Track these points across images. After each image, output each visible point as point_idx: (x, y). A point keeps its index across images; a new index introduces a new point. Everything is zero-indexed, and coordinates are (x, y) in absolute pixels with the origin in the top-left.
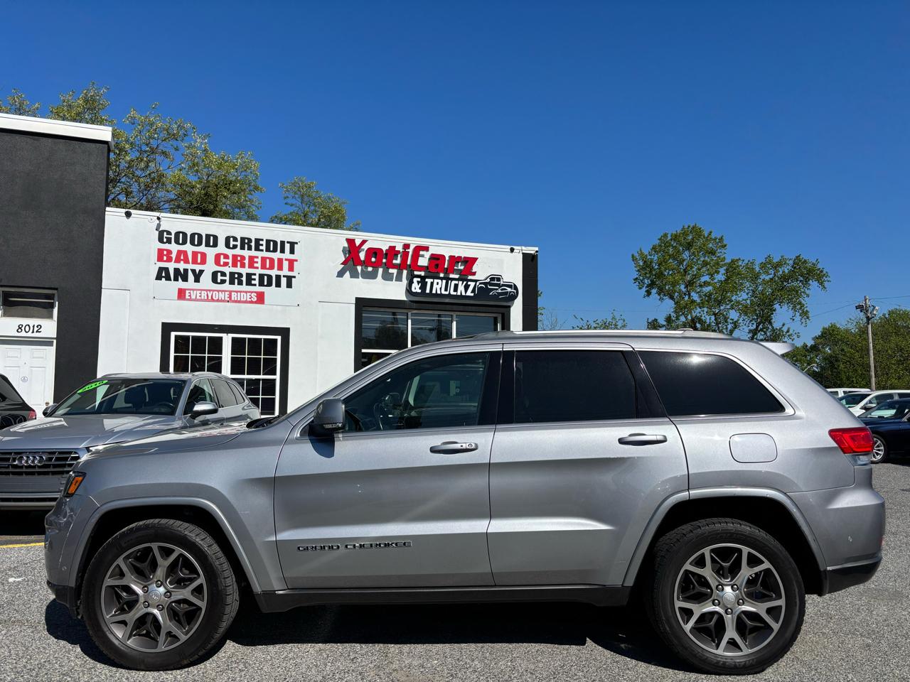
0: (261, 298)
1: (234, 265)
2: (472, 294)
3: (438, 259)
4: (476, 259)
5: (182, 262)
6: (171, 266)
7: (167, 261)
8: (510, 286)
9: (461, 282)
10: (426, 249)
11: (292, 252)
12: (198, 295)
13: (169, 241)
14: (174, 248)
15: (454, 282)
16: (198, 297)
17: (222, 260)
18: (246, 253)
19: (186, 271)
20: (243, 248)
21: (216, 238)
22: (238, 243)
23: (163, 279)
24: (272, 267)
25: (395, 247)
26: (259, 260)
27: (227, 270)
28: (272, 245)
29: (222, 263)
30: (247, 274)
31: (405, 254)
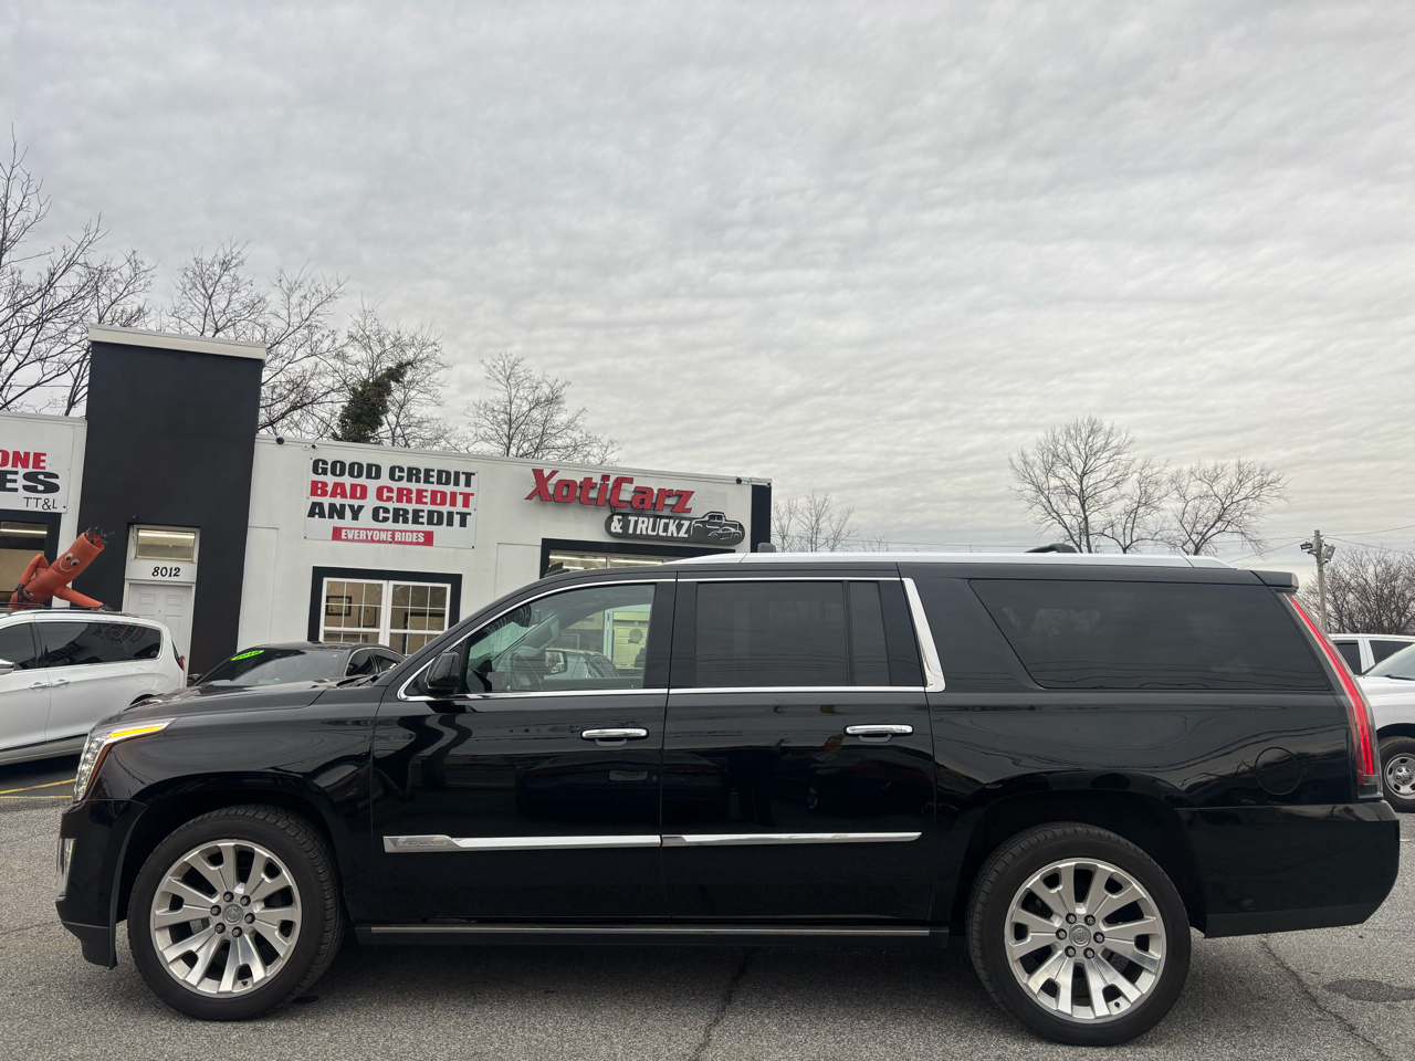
0: (428, 539)
1: (399, 500)
2: (686, 536)
3: (644, 493)
4: (690, 494)
5: (339, 496)
6: (326, 501)
7: (321, 495)
8: (734, 526)
9: (672, 521)
10: (630, 481)
11: (468, 484)
12: (356, 534)
13: (325, 472)
14: (330, 480)
15: (663, 521)
16: (356, 538)
17: (386, 494)
18: (414, 486)
19: (343, 506)
20: (409, 480)
21: (378, 468)
22: (405, 474)
23: (317, 516)
24: (443, 503)
25: (591, 479)
26: (428, 494)
27: (391, 506)
28: (445, 477)
29: (385, 498)
30: (414, 511)
31: (604, 486)
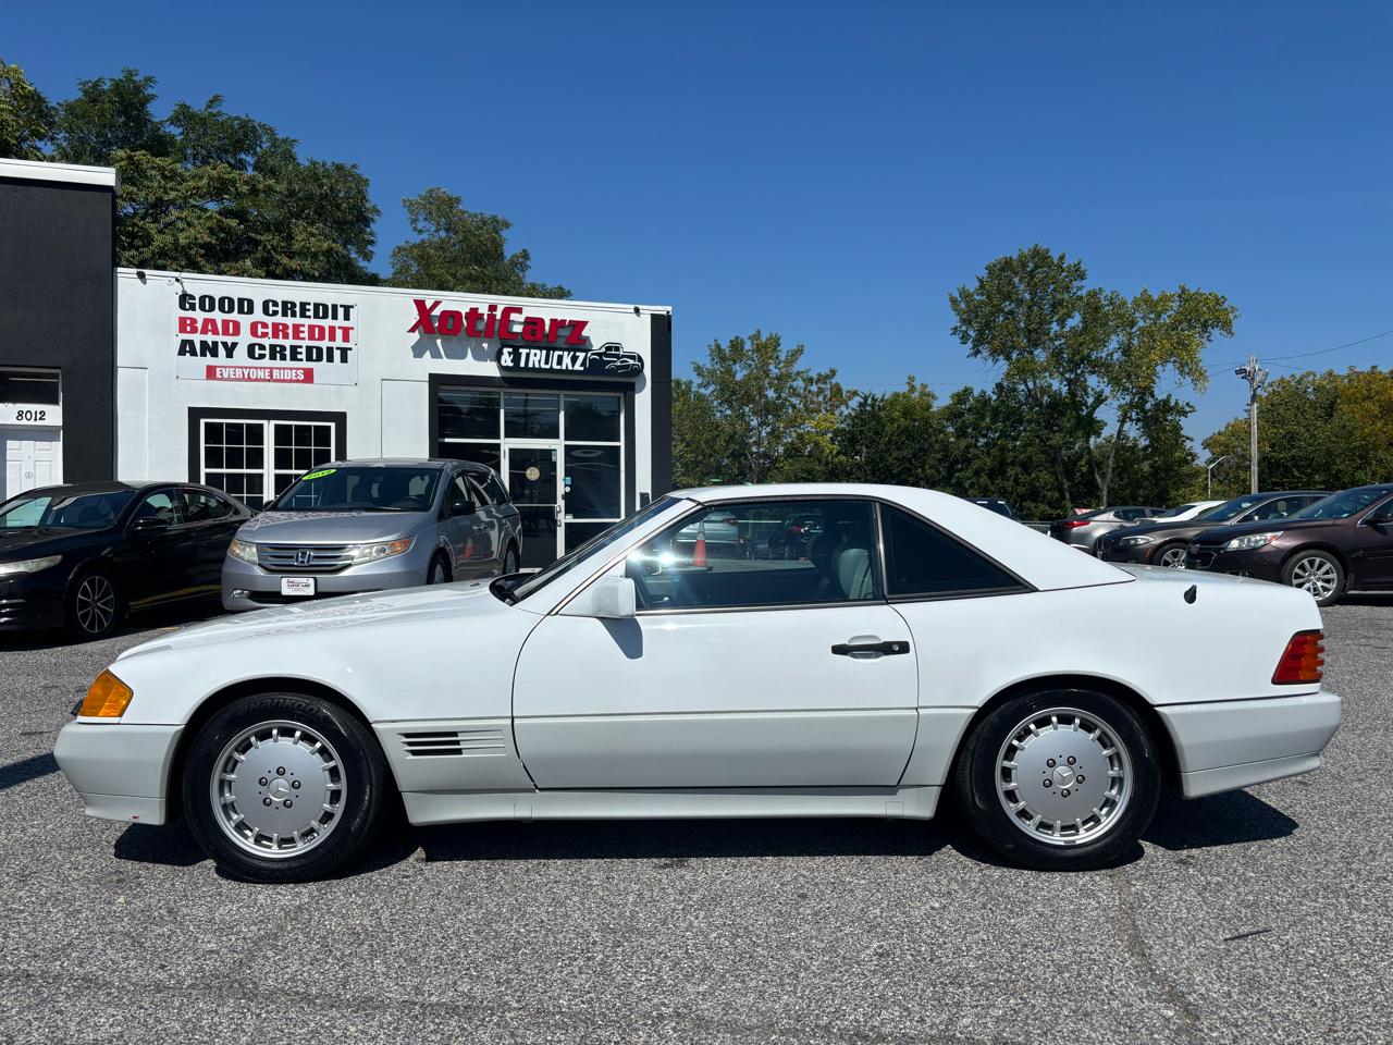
0: (309, 376)
1: (275, 335)
2: (582, 368)
3: (535, 323)
4: (583, 324)
5: (210, 333)
6: (197, 338)
7: (191, 332)
8: (633, 358)
9: (566, 353)
10: (519, 310)
11: (347, 317)
12: (232, 373)
13: (193, 307)
14: (199, 315)
15: (557, 353)
16: (232, 376)
17: (260, 330)
18: (289, 321)
19: (215, 344)
20: (285, 314)
21: (251, 303)
22: (279, 309)
23: (188, 354)
24: (322, 338)
25: (477, 309)
26: (306, 329)
27: (267, 342)
28: (321, 310)
29: (259, 334)
30: (291, 346)
31: (492, 317)
